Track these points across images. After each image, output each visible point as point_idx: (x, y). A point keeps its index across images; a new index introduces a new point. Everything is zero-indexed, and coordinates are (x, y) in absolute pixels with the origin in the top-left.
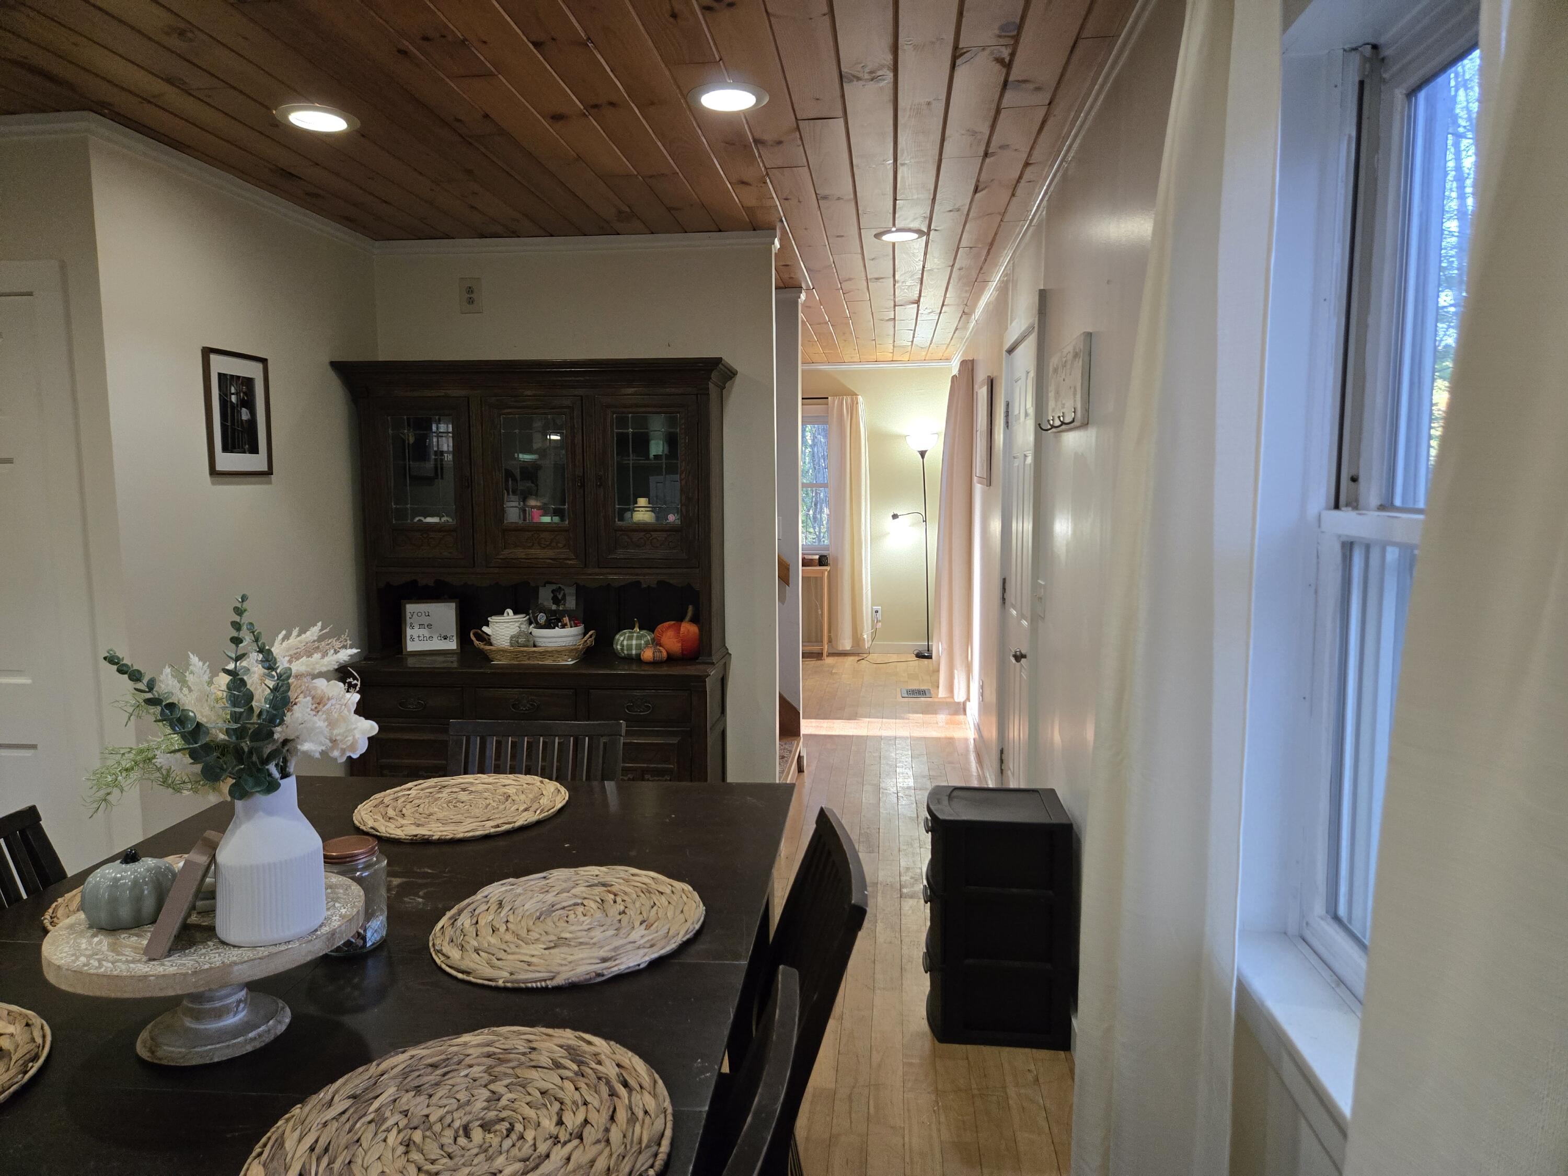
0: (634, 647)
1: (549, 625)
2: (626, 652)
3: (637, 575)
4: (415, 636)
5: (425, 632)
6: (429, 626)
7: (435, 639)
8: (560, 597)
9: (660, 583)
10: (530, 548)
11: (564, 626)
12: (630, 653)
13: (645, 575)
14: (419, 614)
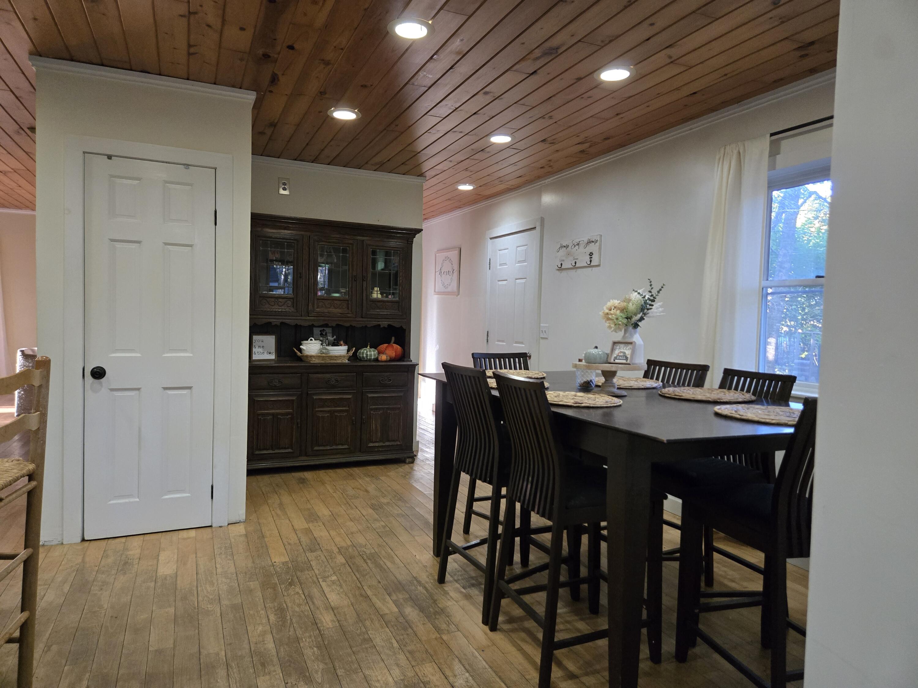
0: (373, 355)
1: (334, 344)
2: (369, 358)
3: (379, 322)
4: (256, 352)
5: (261, 350)
6: (263, 347)
7: (265, 354)
8: (324, 334)
9: (389, 326)
10: (329, 308)
11: (341, 345)
12: (371, 358)
13: (382, 321)
14: (259, 341)
